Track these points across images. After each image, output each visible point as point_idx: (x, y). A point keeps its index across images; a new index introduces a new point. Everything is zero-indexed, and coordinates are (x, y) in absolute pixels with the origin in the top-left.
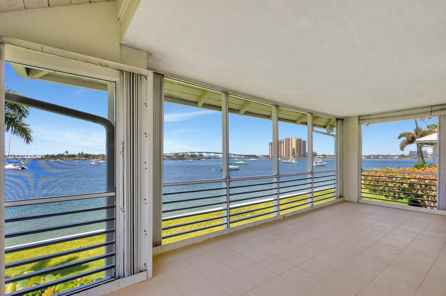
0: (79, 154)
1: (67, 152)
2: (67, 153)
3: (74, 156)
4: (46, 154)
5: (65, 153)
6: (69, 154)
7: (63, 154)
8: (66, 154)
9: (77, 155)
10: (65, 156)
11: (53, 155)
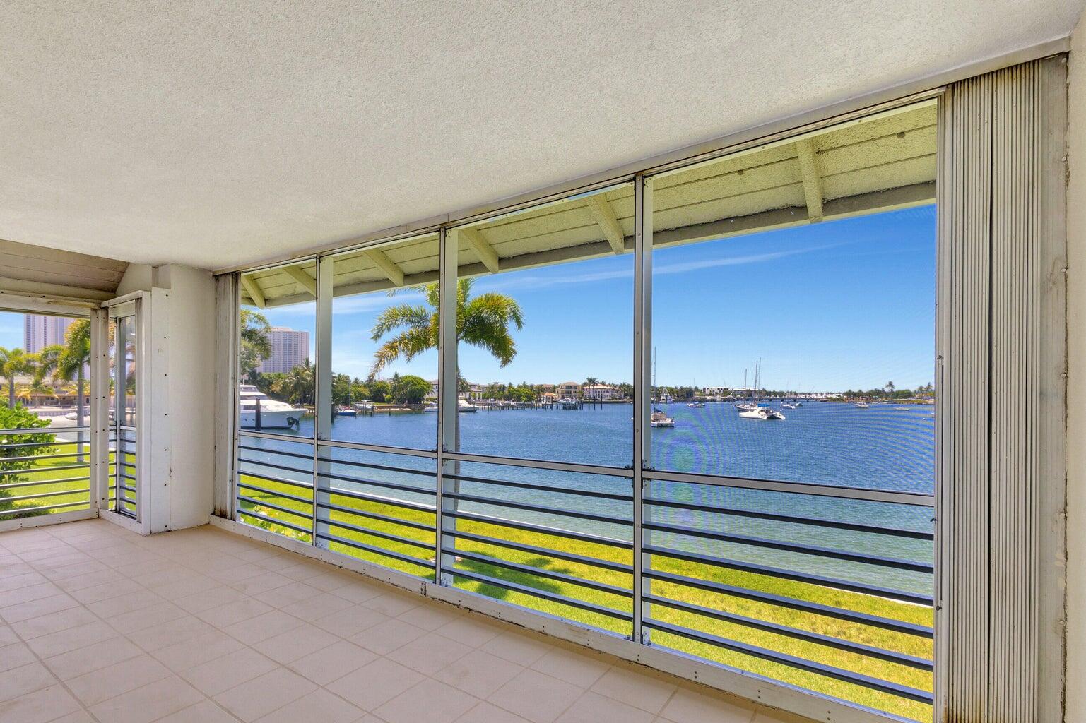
0: (921, 388)
1: (891, 384)
2: (891, 388)
3: (907, 394)
4: (846, 390)
5: (887, 386)
6: (895, 390)
7: (881, 389)
8: (887, 390)
9: (915, 392)
10: (887, 395)
11: (860, 391)
